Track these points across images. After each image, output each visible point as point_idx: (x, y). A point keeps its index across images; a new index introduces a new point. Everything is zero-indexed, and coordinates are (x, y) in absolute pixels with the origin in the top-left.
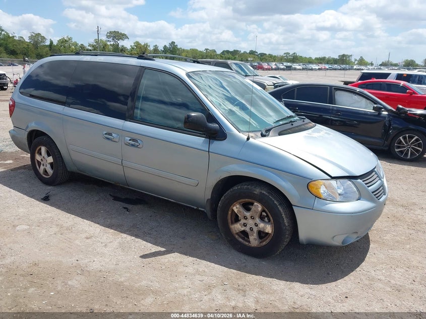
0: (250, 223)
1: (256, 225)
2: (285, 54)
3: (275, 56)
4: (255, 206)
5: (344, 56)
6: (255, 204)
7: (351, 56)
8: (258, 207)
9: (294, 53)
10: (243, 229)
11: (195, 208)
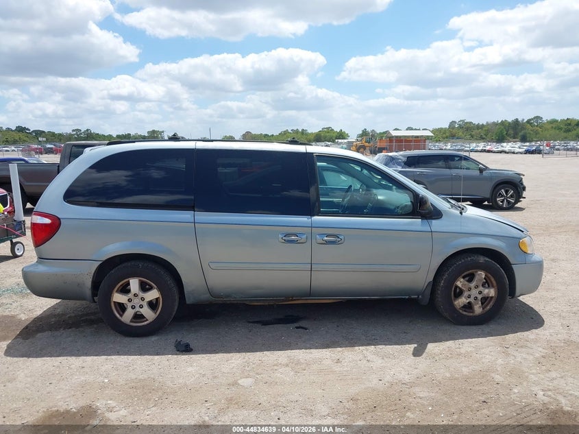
0: (474, 292)
1: (480, 293)
2: (73, 131)
3: (60, 135)
4: (479, 275)
5: (154, 132)
6: (479, 272)
7: (163, 132)
8: (481, 275)
9: (88, 130)
10: (468, 301)
11: (407, 297)
